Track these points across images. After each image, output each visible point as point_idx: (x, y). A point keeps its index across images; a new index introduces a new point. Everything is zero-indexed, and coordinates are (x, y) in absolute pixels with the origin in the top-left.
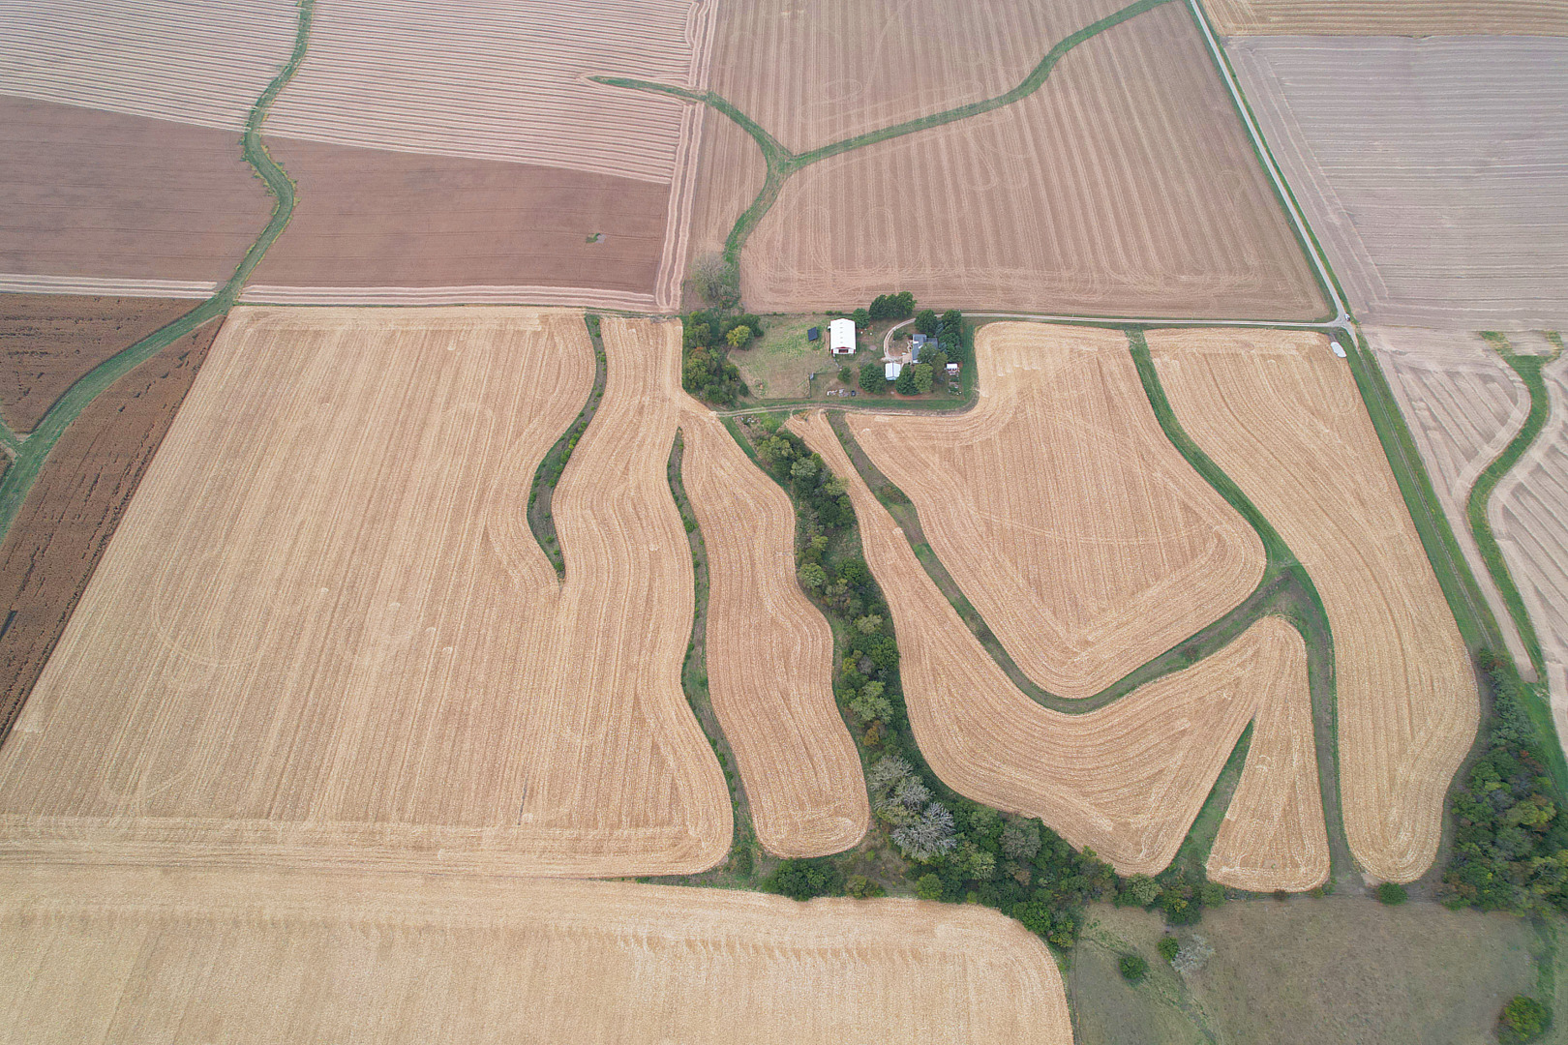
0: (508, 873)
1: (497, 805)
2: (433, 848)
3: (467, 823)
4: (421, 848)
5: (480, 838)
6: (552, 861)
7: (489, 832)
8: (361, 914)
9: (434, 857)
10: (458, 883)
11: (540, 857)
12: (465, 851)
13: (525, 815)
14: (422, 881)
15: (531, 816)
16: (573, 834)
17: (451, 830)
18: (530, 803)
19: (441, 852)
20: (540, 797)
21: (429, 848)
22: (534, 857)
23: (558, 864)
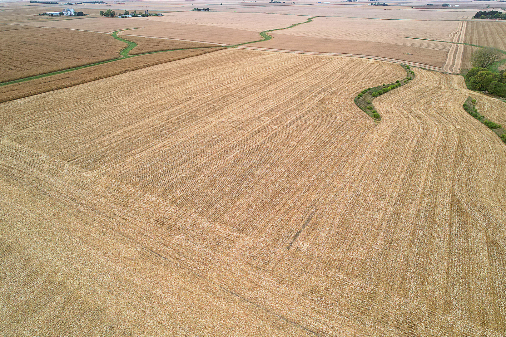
0: (247, 294)
1: (269, 222)
2: (174, 229)
3: (225, 223)
4: (162, 225)
5: (233, 242)
6: (323, 310)
7: (246, 240)
8: (48, 256)
9: (170, 238)
10: (176, 276)
11: (305, 295)
12: (208, 246)
13: (299, 242)
14: (136, 254)
15: (306, 246)
16: (363, 288)
17: (204, 222)
18: (309, 233)
19: (177, 238)
20: (325, 232)
21: (171, 228)
22: (296, 293)
23: (331, 318)
